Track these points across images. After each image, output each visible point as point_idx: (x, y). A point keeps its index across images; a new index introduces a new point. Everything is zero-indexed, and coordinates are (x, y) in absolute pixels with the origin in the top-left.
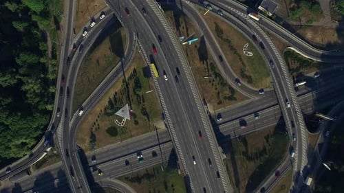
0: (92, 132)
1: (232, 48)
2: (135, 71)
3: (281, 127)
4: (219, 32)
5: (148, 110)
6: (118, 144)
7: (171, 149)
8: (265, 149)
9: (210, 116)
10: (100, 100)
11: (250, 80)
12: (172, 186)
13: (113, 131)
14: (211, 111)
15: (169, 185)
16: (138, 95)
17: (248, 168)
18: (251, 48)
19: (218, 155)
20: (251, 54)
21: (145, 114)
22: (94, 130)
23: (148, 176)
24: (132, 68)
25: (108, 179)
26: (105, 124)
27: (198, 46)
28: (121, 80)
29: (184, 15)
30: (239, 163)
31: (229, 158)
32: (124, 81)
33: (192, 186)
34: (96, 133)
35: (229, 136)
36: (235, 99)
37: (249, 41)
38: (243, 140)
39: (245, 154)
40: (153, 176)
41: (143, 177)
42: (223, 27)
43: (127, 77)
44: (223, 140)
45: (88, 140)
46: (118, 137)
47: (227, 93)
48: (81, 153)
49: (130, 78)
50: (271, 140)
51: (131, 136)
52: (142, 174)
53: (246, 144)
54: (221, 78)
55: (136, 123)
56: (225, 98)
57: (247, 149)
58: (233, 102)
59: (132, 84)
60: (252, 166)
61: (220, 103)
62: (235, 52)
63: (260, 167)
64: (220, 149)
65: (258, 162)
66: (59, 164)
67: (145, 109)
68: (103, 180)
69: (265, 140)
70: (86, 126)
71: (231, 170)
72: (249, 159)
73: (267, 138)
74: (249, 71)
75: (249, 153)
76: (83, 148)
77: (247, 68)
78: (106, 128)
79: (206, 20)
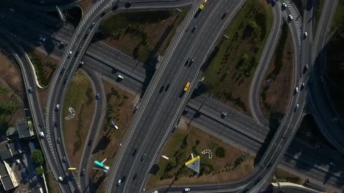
0: (235, 167)
1: (80, 126)
2: (162, 179)
3: (98, 37)
4: (77, 147)
5: (181, 143)
6: (226, 140)
7: (192, 100)
8: (127, 31)
9: (141, 97)
10: (206, 183)
11: (90, 90)
12: (218, 73)
13: (220, 153)
14: (138, 98)
15: (220, 76)
16: (177, 160)
17: (153, 31)
18: (66, 113)
19: (163, 63)
20: (70, 109)
21: (185, 143)
22: (232, 167)
23: (228, 97)
24: (161, 182)
25: (259, 123)
26: (220, 162)
27: (101, 152)
28: (178, 182)
29: (90, 181)
30: (155, 41)
31: (158, 53)
32: (176, 179)
33: (205, 60)
34: (233, 163)
35: (143, 66)
36: (112, 89)
37: (63, 120)
38: (135, 55)
39: (144, 43)
40: (225, 94)
41: (233, 100)
42: (71, 146)
43: (171, 180)
44: (150, 72)
45: (243, 164)
46: (220, 145)
47: (114, 99)
48: (257, 161)
49: (170, 177)
50: (115, 34)
51: (211, 136)
52: (232, 103)
53: (136, 49)
54: (108, 113)
55: (198, 142)
56: (118, 97)
57: (139, 46)
58: (115, 89)
59: (171, 173)
60: (148, 29)
61: (126, 97)
62: (80, 121)
63: (142, 22)
64: (158, 66)
65: (141, 26)
66: (280, 167)
67: (182, 147)
68: (262, 125)
69: (120, 38)
70: (234, 175)
71: (165, 43)
72: (144, 36)
73: (117, 38)
74: (83, 100)
75: (141, 40)
76: (253, 162)
77: (82, 102)
78: (222, 159)
79: (79, 163)
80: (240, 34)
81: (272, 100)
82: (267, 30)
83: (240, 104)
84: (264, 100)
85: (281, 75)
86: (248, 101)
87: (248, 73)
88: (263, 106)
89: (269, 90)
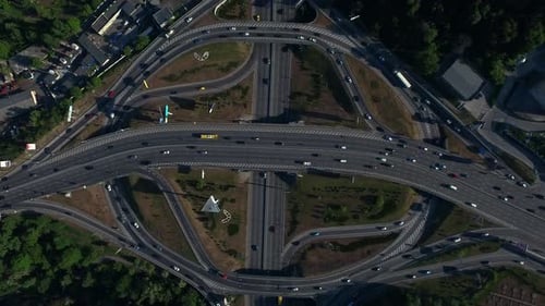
0: (226, 251)
1: (193, 71)
2: (178, 181)
3: (295, 48)
4: (171, 79)
5: (224, 184)
6: (248, 228)
7: (274, 175)
8: (313, 75)
9: (253, 121)
10: (194, 228)
11: (235, 65)
12: (314, 189)
13: (233, 229)
14: (251, 118)
15: (312, 192)
16: (205, 187)
17: (327, 103)
18: (201, 52)
19: (298, 128)
20: (207, 54)
21: (226, 188)
22: (223, 248)
23: (294, 211)
24: (173, 181)
25: (282, 255)
26: (222, 234)
27: (177, 106)
28: (182, 199)
29: (140, 108)
30: (316, 109)
31: (306, 118)
32: (185, 196)
33: (321, 169)
34: (228, 248)
35: (285, 109)
36: (247, 88)
37: (193, 52)
38: (294, 95)
39: (310, 98)
40: (296, 206)
41: (294, 218)
42: (168, 72)
43: (181, 192)
44: (283, 119)
45: (232, 259)
46: (241, 226)
47: (238, 94)
48: (242, 271)
49: (184, 189)
50: (306, 65)
51: (246, 212)
52: (290, 217)
53: (299, 94)
54: (221, 94)
55: (233, 201)
56: (242, 97)
57: (307, 95)
58: (250, 91)
59: (189, 189)
60: (327, 95)
61: (245, 106)
62: (198, 69)
63: (331, 87)
64: (292, 124)
65: (326, 88)
66: (246, 297)
67: (221, 187)
68: (282, 260)
69: (304, 72)
70: (216, 255)
71: (319, 120)
72: (317, 96)
73: (303, 69)
74: (223, 63)
75: (312, 94)
76: (239, 267)
77: (219, 62)
78: (227, 235)
79: (154, 87)
80: (365, 193)
81: (312, 258)
82: (383, 220)
83: (294, 225)
84: (309, 249)
85: (342, 255)
86: (298, 233)
87: (329, 220)
88: (302, 251)
89: (320, 250)
